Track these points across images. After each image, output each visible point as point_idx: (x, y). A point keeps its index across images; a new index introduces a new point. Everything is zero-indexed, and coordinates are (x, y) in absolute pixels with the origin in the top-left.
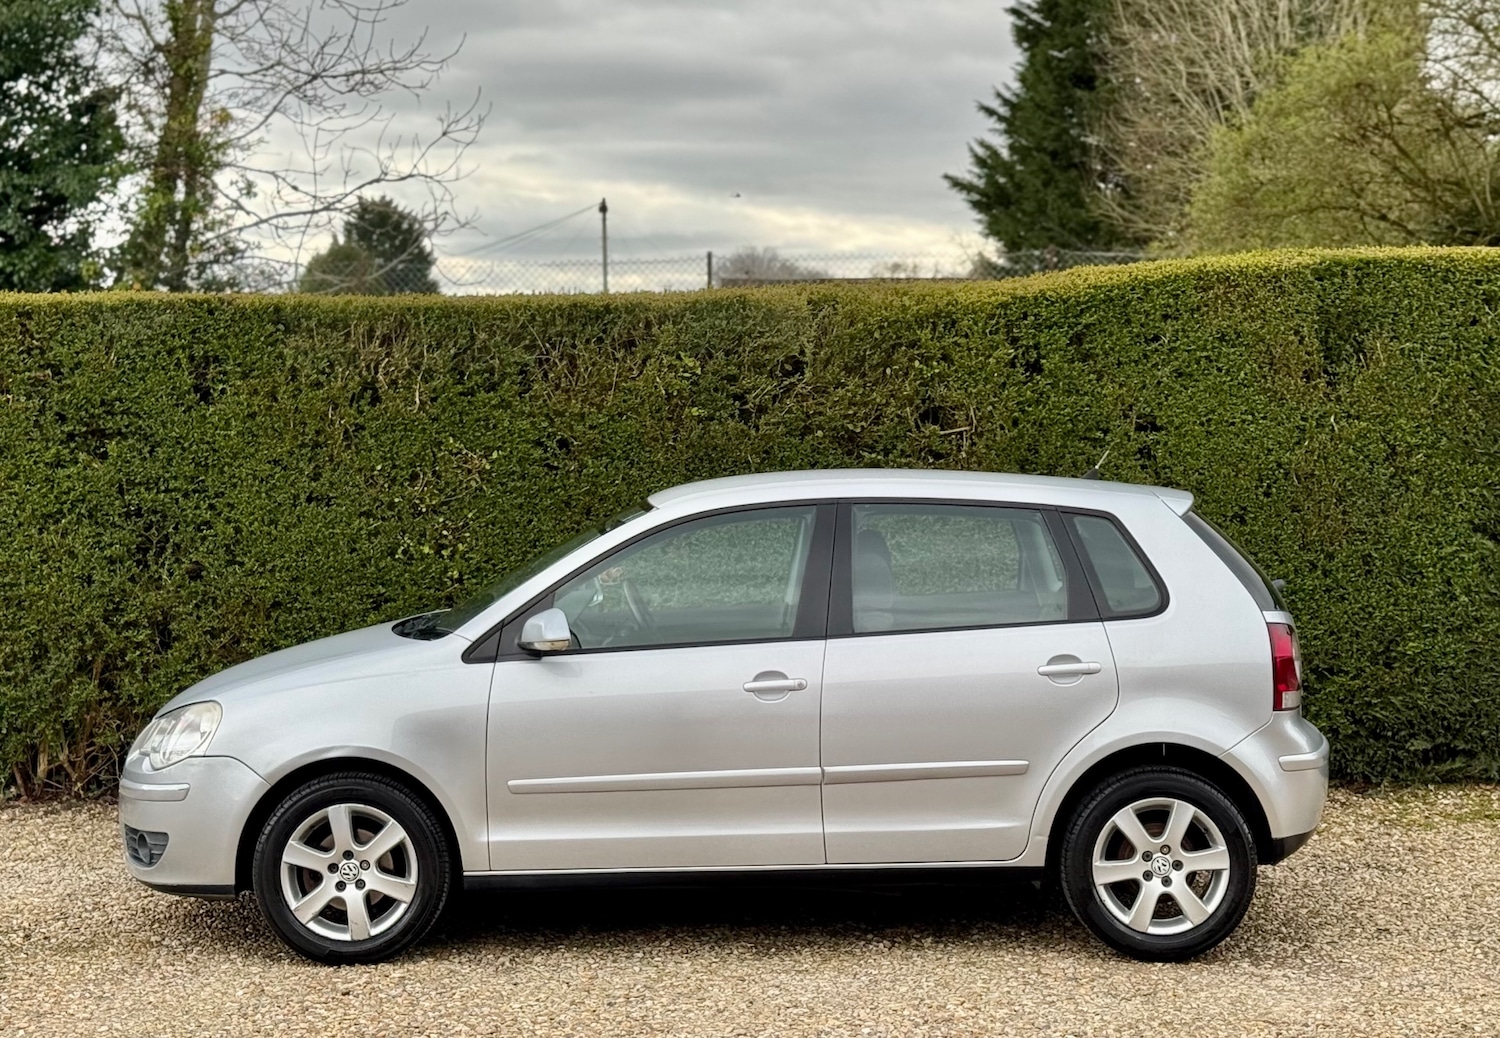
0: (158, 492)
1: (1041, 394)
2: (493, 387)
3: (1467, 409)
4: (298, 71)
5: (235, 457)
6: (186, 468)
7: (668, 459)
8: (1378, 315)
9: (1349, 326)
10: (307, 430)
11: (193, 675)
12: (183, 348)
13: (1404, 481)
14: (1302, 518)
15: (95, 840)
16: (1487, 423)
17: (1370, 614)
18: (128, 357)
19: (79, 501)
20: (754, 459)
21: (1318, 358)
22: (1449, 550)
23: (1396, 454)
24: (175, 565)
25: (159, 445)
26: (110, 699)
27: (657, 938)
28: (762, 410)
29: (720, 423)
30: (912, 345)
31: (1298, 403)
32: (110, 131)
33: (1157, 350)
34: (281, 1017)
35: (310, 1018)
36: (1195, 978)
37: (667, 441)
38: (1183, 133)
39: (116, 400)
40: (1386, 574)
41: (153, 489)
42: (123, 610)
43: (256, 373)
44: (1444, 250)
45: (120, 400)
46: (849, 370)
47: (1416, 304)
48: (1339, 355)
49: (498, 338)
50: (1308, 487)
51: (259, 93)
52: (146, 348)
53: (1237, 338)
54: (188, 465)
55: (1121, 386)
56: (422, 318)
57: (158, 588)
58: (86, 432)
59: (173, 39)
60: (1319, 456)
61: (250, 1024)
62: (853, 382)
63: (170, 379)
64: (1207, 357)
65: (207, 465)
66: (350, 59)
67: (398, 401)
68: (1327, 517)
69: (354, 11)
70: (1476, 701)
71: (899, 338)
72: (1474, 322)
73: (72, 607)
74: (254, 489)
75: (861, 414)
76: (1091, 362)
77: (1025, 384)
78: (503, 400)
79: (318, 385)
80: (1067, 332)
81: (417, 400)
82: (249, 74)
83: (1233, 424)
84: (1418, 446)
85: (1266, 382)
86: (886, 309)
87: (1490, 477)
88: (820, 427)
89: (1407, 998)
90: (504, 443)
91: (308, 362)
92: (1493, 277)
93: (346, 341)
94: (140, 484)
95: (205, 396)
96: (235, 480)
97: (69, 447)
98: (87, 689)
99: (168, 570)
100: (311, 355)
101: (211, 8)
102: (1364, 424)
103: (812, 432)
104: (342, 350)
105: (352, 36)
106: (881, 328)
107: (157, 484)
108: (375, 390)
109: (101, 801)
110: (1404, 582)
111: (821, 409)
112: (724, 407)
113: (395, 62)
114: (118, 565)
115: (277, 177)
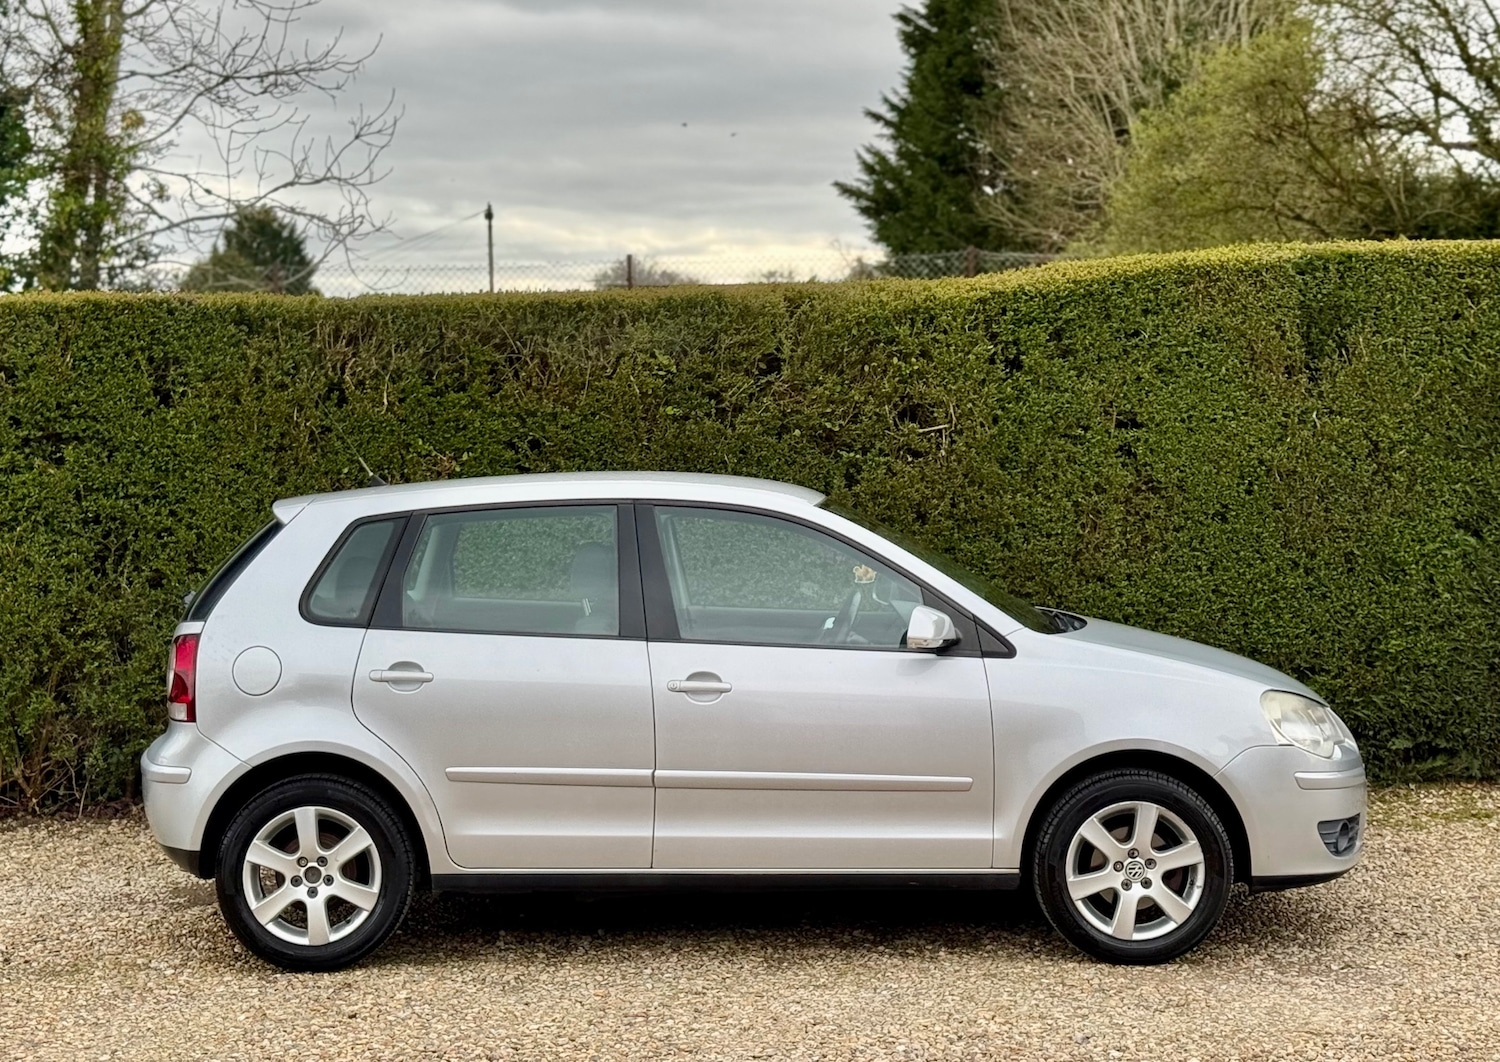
0: (117, 499)
1: (1021, 391)
2: (462, 388)
3: (1450, 405)
4: (210, 73)
5: (196, 462)
6: (147, 473)
7: (642, 460)
8: (1360, 310)
9: (1330, 321)
10: (271, 432)
11: (153, 687)
12: (142, 349)
13: (1386, 478)
14: (1284, 516)
15: (58, 858)
16: (1470, 418)
17: (1352, 612)
18: (84, 358)
19: (34, 508)
20: (729, 459)
21: (1300, 354)
22: (1431, 546)
23: (1379, 450)
24: (135, 573)
25: (117, 450)
26: (67, 712)
27: (663, 953)
28: (738, 409)
29: (696, 423)
30: (890, 341)
31: (1280, 399)
32: (18, 134)
33: (1137, 346)
34: (290, 1043)
35: (320, 1043)
36: (1224, 987)
37: (641, 441)
38: (1072, 138)
39: (73, 403)
40: (1369, 571)
41: (111, 495)
42: (80, 620)
43: (218, 374)
44: (1425, 243)
45: (77, 403)
46: (827, 368)
47: (1398, 298)
48: (1322, 350)
49: (467, 337)
50: (1290, 485)
51: (168, 95)
52: (104, 350)
53: (1218, 334)
54: (148, 470)
55: (1101, 382)
56: (389, 317)
57: (117, 598)
58: (42, 437)
59: (82, 41)
60: (1301, 453)
61: (258, 1050)
62: (832, 379)
63: (129, 381)
64: (1188, 353)
65: (167, 470)
66: (262, 61)
67: (366, 402)
68: (1309, 515)
69: (266, 10)
70: (1458, 698)
71: (877, 334)
72: (1457, 316)
73: (28, 617)
74: (217, 494)
75: (839, 411)
76: (1071, 358)
77: (1005, 380)
78: (473, 401)
79: (283, 386)
80: (1047, 328)
81: (385, 401)
82: (161, 76)
83: (1214, 420)
84: (1401, 443)
85: (1247, 378)
86: (863, 305)
87: (1473, 473)
88: (798, 427)
89: (1444, 1006)
90: (475, 444)
91: (272, 363)
92: (1476, 270)
93: (311, 341)
94: (97, 490)
95: (166, 399)
96: (197, 485)
97: (23, 452)
98: (44, 701)
99: (128, 579)
100: (275, 356)
101: (119, 8)
102: (1346, 420)
103: (788, 431)
104: (307, 350)
105: (264, 37)
106: (859, 324)
107: (115, 490)
108: (342, 392)
109: (57, 817)
110: (1386, 579)
111: (798, 407)
112: (700, 406)
113: (311, 63)
114: (75, 574)
115: (189, 180)
